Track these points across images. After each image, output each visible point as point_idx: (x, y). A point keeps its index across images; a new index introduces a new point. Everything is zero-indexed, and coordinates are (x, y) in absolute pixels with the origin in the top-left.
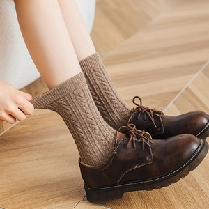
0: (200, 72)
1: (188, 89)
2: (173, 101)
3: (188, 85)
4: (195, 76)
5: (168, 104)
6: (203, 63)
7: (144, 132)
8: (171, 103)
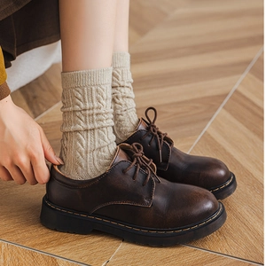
0: (246, 72)
1: (236, 91)
2: (223, 105)
3: (236, 87)
4: (243, 77)
5: (216, 110)
6: (248, 63)
7: (151, 162)
8: (221, 108)
